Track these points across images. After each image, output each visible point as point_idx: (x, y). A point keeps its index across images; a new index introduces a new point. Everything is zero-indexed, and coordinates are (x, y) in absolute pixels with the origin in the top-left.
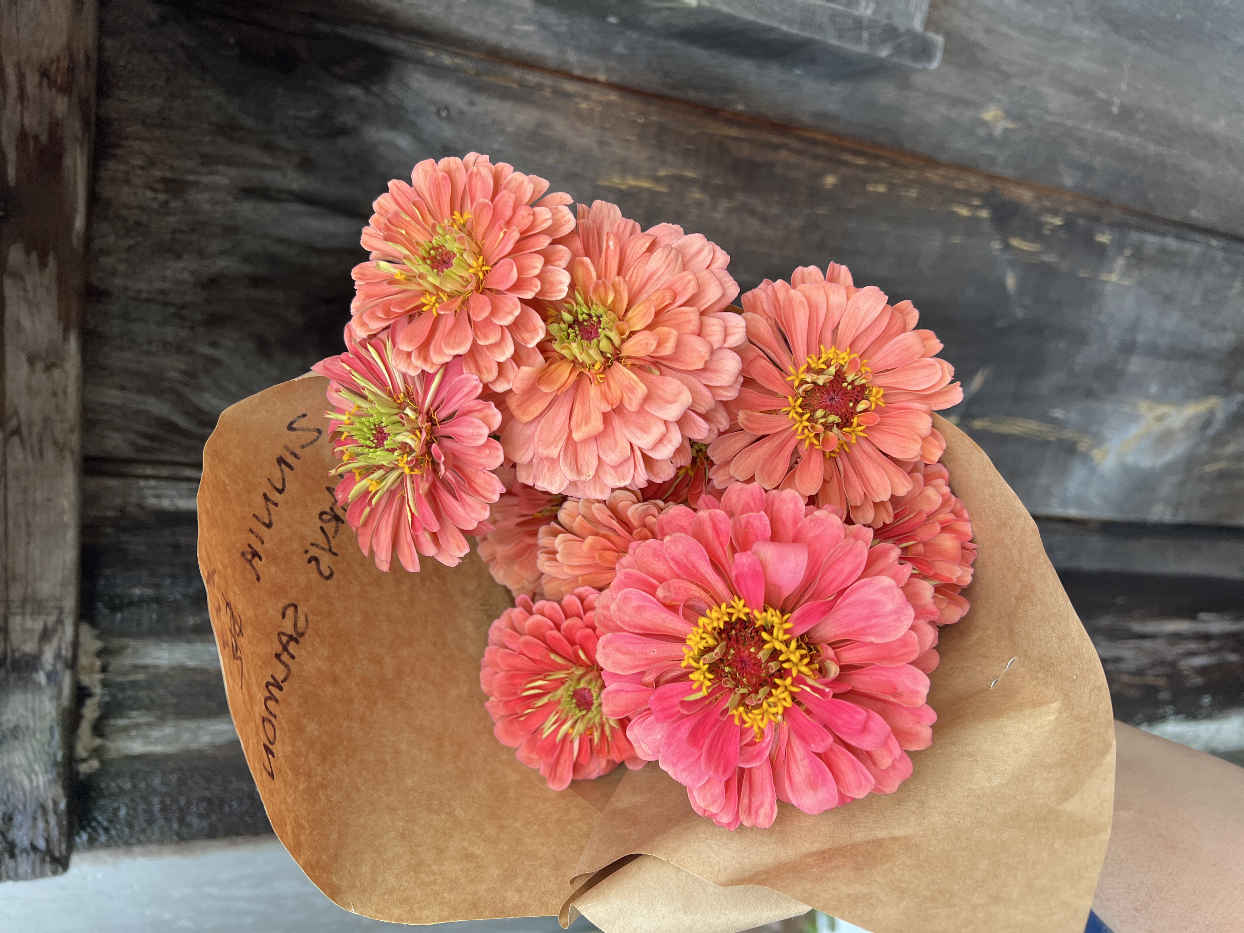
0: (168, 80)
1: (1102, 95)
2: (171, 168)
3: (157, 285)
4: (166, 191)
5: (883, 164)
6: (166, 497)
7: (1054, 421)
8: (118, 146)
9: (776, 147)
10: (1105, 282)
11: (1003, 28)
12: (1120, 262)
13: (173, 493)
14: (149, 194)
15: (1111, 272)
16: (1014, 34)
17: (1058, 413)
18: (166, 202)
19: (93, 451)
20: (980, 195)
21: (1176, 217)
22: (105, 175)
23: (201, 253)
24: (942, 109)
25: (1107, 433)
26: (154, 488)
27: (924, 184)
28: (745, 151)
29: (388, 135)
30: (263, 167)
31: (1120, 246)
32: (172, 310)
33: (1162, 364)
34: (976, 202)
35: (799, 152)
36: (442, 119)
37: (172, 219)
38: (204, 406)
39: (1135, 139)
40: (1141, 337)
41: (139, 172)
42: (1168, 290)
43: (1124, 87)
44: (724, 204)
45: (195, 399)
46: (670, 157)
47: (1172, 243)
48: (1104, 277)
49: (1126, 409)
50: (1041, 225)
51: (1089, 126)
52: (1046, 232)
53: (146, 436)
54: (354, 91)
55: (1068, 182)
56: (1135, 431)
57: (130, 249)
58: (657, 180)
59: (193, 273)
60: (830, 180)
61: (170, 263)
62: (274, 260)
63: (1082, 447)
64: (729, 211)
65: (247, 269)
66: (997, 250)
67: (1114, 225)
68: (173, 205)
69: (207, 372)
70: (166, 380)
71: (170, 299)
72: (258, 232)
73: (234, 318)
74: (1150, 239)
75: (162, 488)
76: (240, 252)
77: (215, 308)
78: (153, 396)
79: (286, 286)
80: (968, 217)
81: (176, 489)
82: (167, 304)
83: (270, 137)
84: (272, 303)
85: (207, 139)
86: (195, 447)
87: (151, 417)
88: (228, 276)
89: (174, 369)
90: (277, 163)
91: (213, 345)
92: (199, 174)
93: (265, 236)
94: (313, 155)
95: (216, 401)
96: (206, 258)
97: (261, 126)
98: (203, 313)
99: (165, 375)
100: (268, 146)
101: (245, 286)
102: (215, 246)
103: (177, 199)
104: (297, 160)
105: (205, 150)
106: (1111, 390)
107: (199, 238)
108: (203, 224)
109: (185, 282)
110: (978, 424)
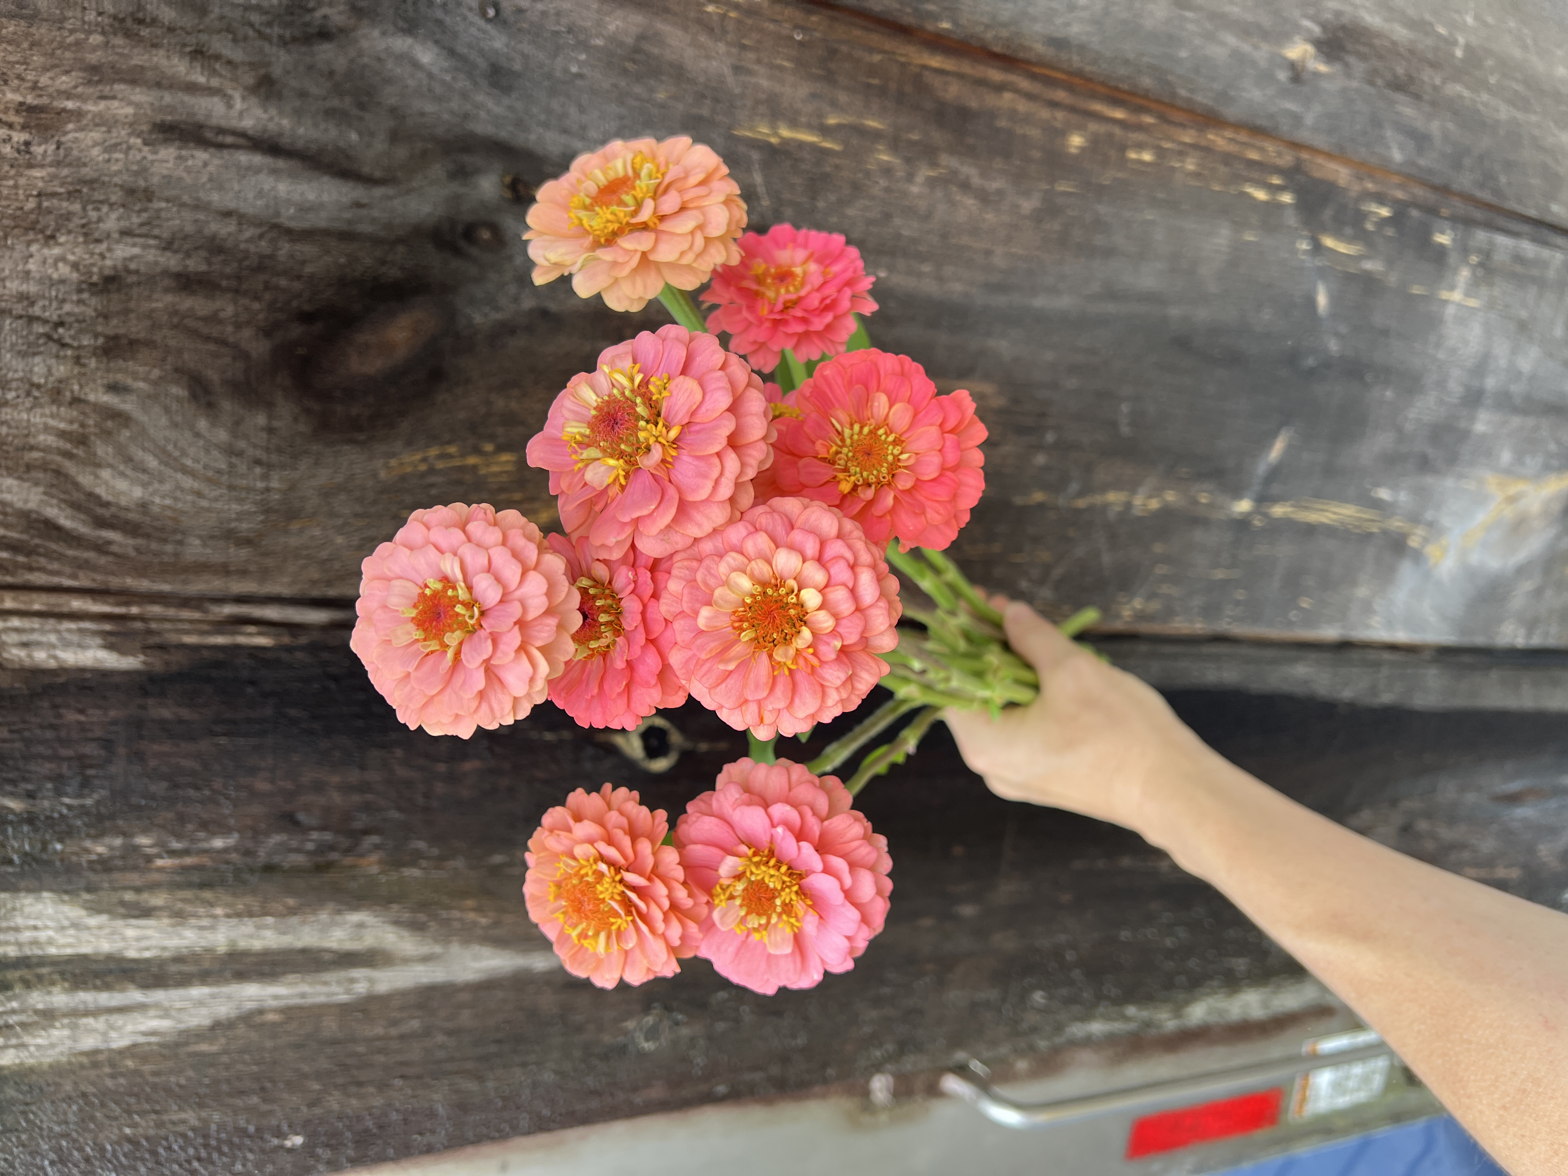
1: (1442, 30)
2: (35, 87)
3: (14, 286)
4: (24, 127)
5: (1148, 119)
6: (38, 644)
7: (1377, 504)
9: (1000, 88)
10: (1446, 302)
12: (1465, 274)
13: (53, 638)
15: (1452, 288)
17: (1384, 494)
18: (27, 144)
20: (1278, 171)
21: (1532, 213)
23: (89, 234)
24: (1231, 40)
25: (1446, 521)
26: (17, 630)
27: (1207, 150)
28: (953, 91)
29: (401, 43)
30: (192, 88)
31: (1465, 250)
32: (40, 329)
33: (1516, 421)
34: (1276, 181)
35: (1030, 97)
36: (489, 21)
37: (37, 173)
38: (101, 491)
39: (1485, 97)
40: (1491, 383)
42: (1524, 314)
43: (1470, 20)
44: (924, 172)
45: (85, 479)
46: (843, 97)
47: (1528, 248)
48: (1445, 295)
49: (1471, 486)
50: (1361, 217)
51: (1424, 76)
52: (1370, 227)
55: (1397, 156)
56: (1482, 517)
58: (825, 131)
59: (75, 266)
60: (1076, 141)
61: (34, 248)
62: (215, 247)
63: (1414, 542)
64: (932, 183)
65: (172, 261)
66: (1305, 252)
67: (1455, 220)
68: (38, 150)
69: (106, 435)
70: (32, 448)
71: (37, 310)
72: (186, 198)
73: (149, 344)
74: (1502, 240)
75: (33, 630)
76: (156, 232)
77: (115, 326)
78: (10, 475)
79: (237, 291)
80: (1266, 203)
81: (58, 632)
82: (32, 319)
83: (204, 37)
84: (213, 319)
85: (96, 39)
86: (87, 561)
87: (9, 510)
88: (137, 272)
89: (47, 429)
90: (215, 82)
91: (114, 388)
92: (80, 97)
93: (198, 206)
94: (277, 71)
95: (122, 485)
96: (98, 241)
97: (188, 21)
98: (96, 336)
99: (32, 441)
100: (198, 54)
101: (167, 290)
102: (112, 222)
103: (46, 141)
104: (249, 79)
105: (93, 58)
106: (1452, 459)
107: (84, 208)
108: (91, 183)
109: (62, 281)
110: (1278, 510)
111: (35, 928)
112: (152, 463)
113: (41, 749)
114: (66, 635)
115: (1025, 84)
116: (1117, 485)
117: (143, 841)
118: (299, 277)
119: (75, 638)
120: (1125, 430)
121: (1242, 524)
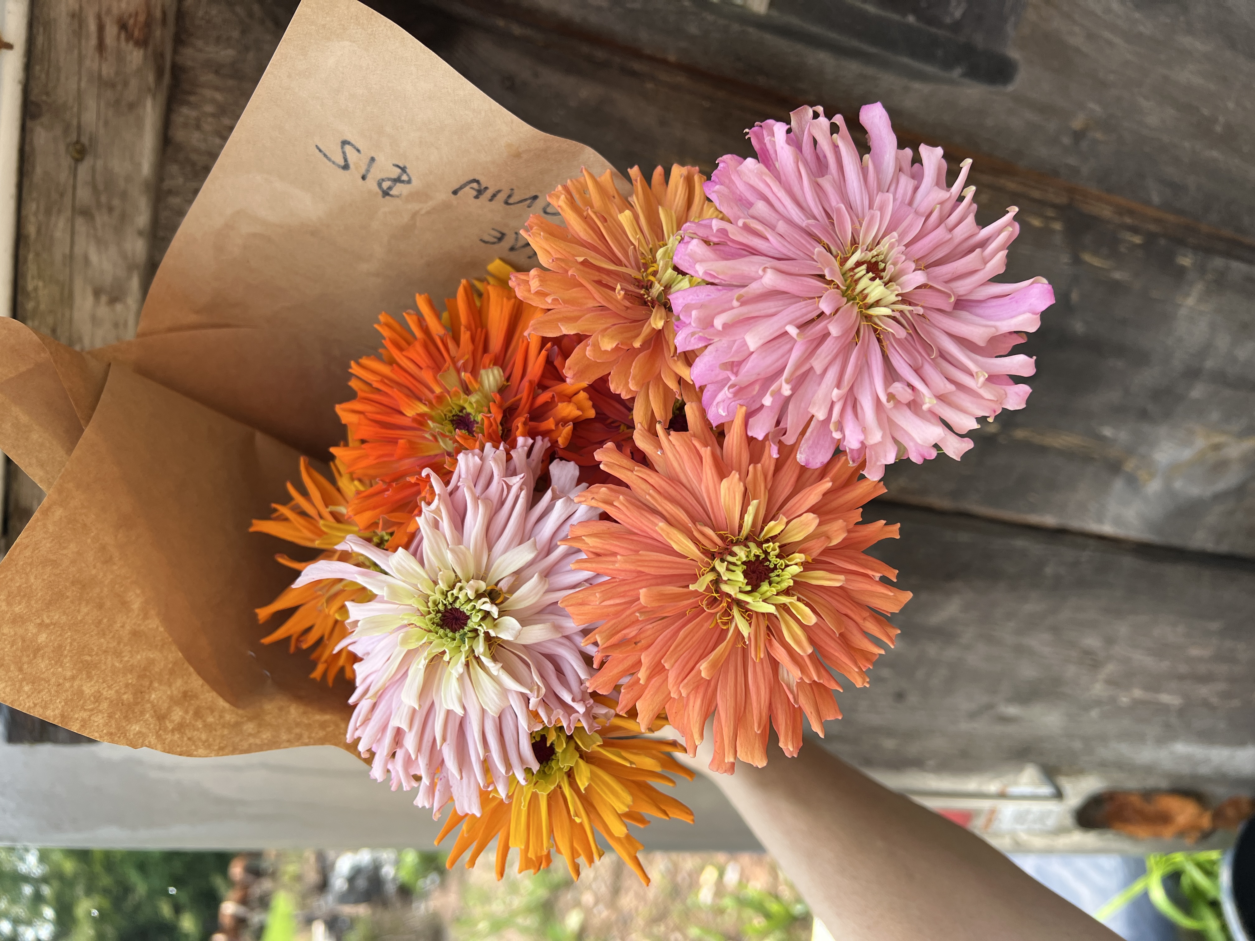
0: (243, 32)
1: (1206, 112)
7: (1102, 439)
8: (192, 93)
10: (1181, 305)
11: (1107, 35)
12: (1199, 288)
15: (1187, 295)
16: (1119, 41)
17: (1107, 431)
20: (1054, 206)
22: (178, 119)
24: (1028, 115)
27: (998, 190)
31: (1202, 270)
34: (1050, 213)
36: (506, 89)
39: (1236, 161)
40: (1209, 364)
41: (210, 119)
42: (1247, 318)
43: (1231, 105)
48: (1179, 300)
49: (1181, 435)
50: (1116, 242)
51: (1187, 144)
52: (1123, 249)
55: (1156, 199)
63: (1128, 467)
66: (1066, 263)
67: (1196, 248)
74: (1236, 265)
80: (1040, 228)
106: (1167, 415)
110: (1019, 435)
121: (990, 441)
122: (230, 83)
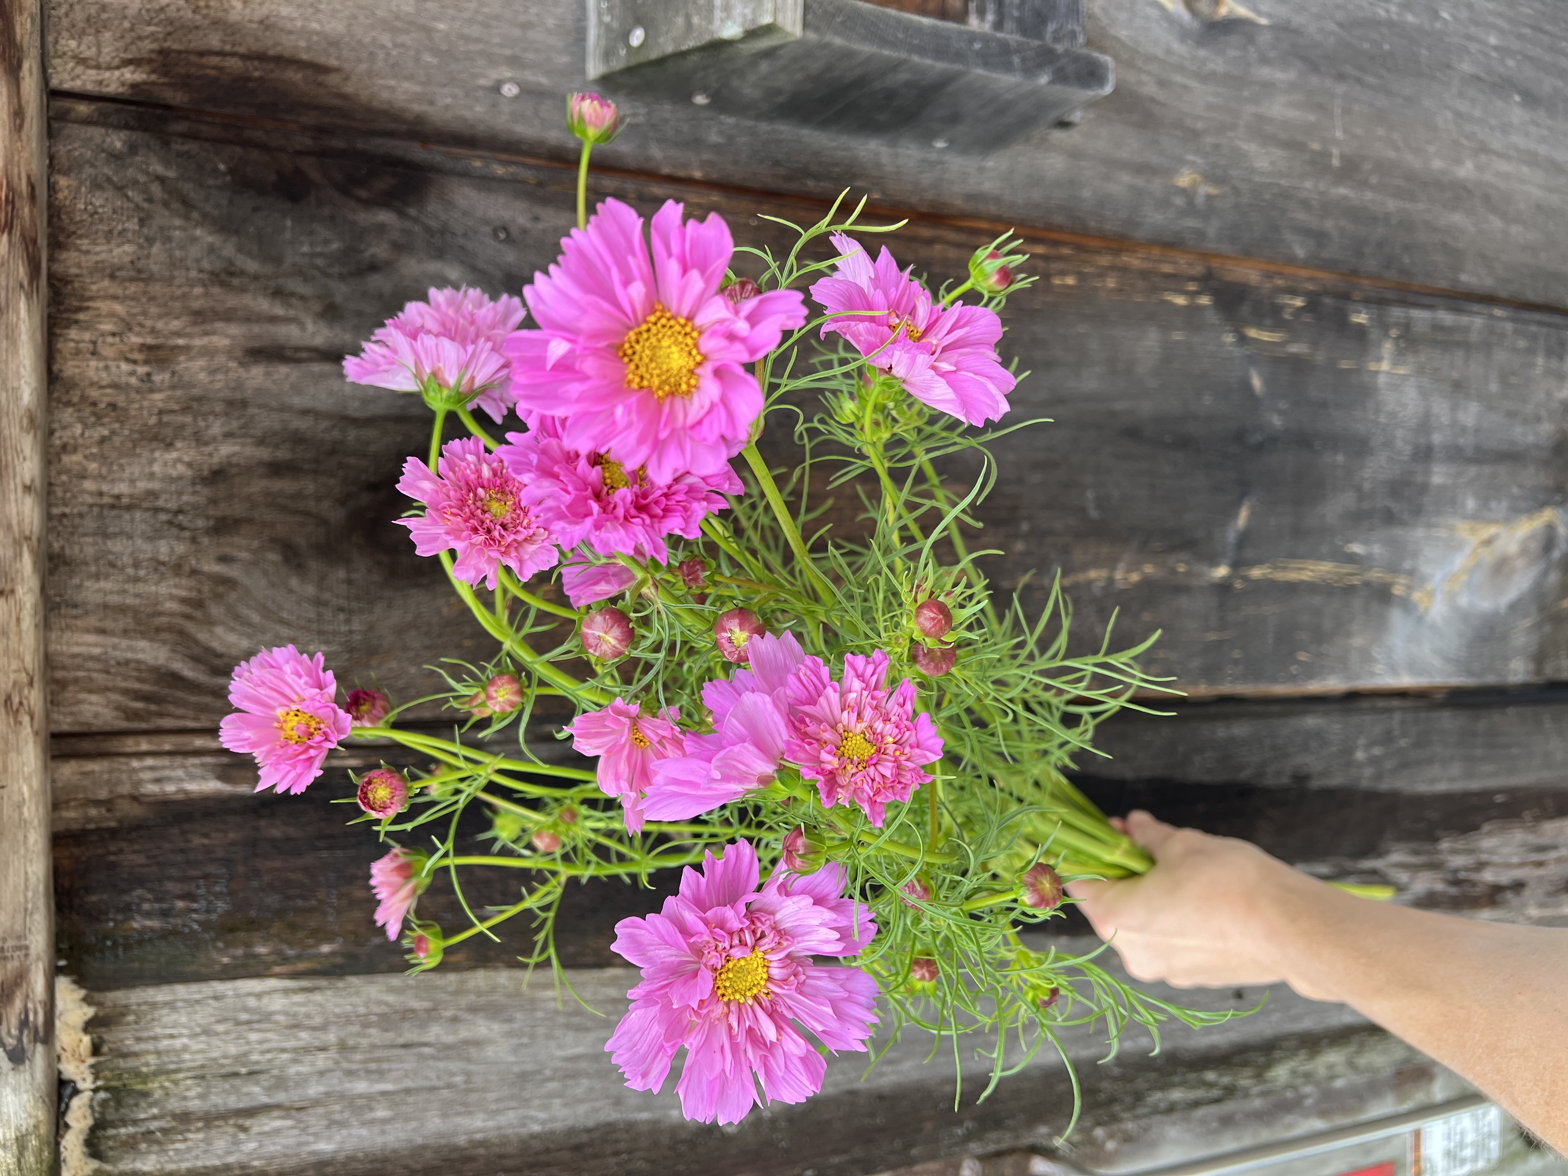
0: (142, 222)
1: (1316, 146)
2: (153, 331)
3: (142, 485)
4: (146, 362)
5: (1066, 251)
6: (169, 779)
7: (1353, 559)
8: (79, 309)
10: (1377, 372)
11: (1178, 78)
12: (1388, 347)
13: (180, 773)
14: (125, 367)
15: (1379, 359)
16: (1194, 84)
17: (1357, 548)
18: (149, 375)
19: (65, 724)
20: (1192, 279)
21: (1444, 286)
22: (65, 347)
23: (199, 439)
24: (1126, 178)
25: (1425, 569)
26: (152, 768)
27: (1125, 270)
30: (274, 319)
31: (1384, 327)
32: (163, 517)
33: (1472, 471)
34: (1192, 287)
36: (501, 242)
37: (157, 396)
38: (216, 645)
39: (1369, 195)
40: (1437, 439)
41: (110, 339)
42: (1455, 375)
43: (1339, 134)
45: (202, 636)
47: (1446, 317)
48: (1373, 366)
49: (1443, 533)
50: (1278, 308)
51: (1308, 184)
52: (1287, 317)
53: (138, 696)
54: (385, 216)
55: (1300, 252)
56: (1460, 561)
57: (103, 440)
59: (189, 465)
61: (157, 454)
62: (297, 439)
63: (1398, 591)
65: (264, 453)
66: (1232, 344)
67: (1367, 302)
68: (157, 378)
69: (218, 597)
70: (160, 614)
71: (161, 503)
72: (274, 404)
73: (249, 521)
74: (1418, 314)
75: (163, 768)
76: (252, 431)
77: (223, 510)
78: (144, 638)
79: (316, 472)
80: (1186, 307)
81: (184, 767)
82: (157, 510)
83: (281, 281)
84: (298, 496)
85: (198, 290)
86: (207, 705)
87: (143, 667)
88: (238, 465)
89: (172, 597)
90: (292, 313)
91: (224, 559)
92: (190, 336)
93: (284, 408)
94: (338, 299)
95: (232, 638)
96: (206, 444)
97: (268, 269)
98: (208, 518)
99: (159, 608)
100: (278, 294)
101: (261, 477)
102: (217, 428)
103: (163, 370)
104: (317, 307)
105: (196, 305)
106: (1417, 511)
107: (195, 419)
108: (199, 399)
109: (180, 478)
110: (1256, 573)
111: (172, 1036)
112: (256, 618)
113: (173, 871)
114: (192, 770)
115: (952, 236)
116: (1096, 563)
117: (262, 950)
118: (365, 456)
119: (198, 772)
120: (1094, 513)
121: (1223, 588)
122: (132, 288)
